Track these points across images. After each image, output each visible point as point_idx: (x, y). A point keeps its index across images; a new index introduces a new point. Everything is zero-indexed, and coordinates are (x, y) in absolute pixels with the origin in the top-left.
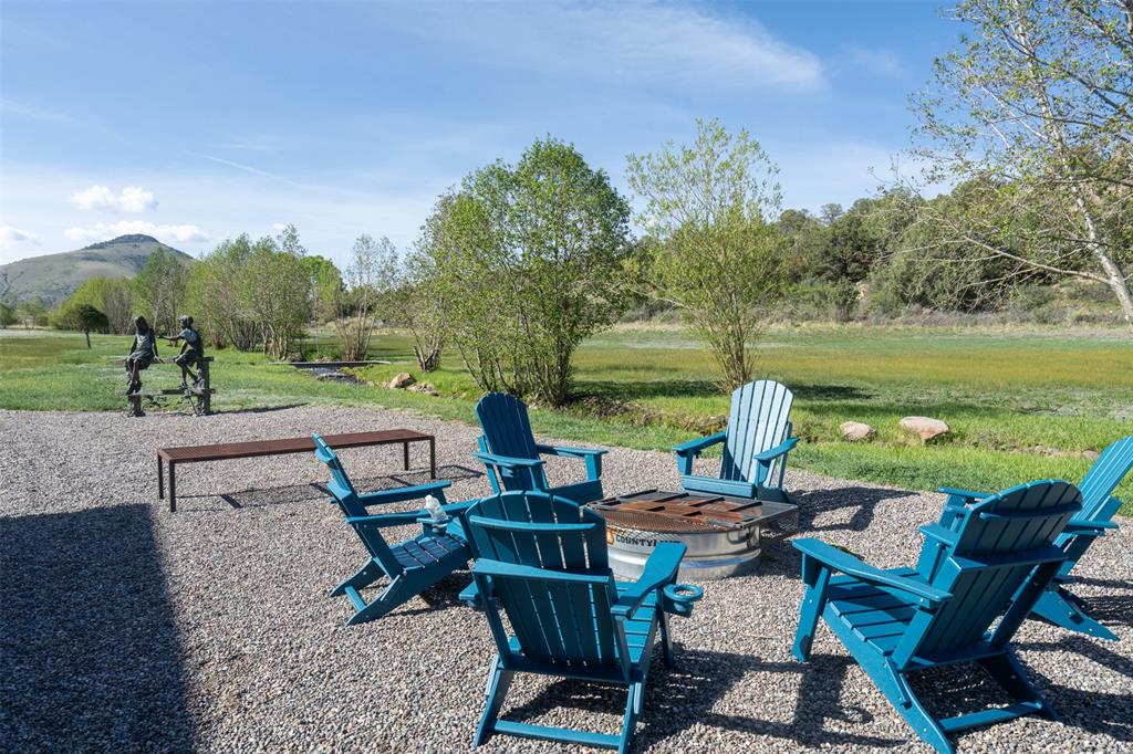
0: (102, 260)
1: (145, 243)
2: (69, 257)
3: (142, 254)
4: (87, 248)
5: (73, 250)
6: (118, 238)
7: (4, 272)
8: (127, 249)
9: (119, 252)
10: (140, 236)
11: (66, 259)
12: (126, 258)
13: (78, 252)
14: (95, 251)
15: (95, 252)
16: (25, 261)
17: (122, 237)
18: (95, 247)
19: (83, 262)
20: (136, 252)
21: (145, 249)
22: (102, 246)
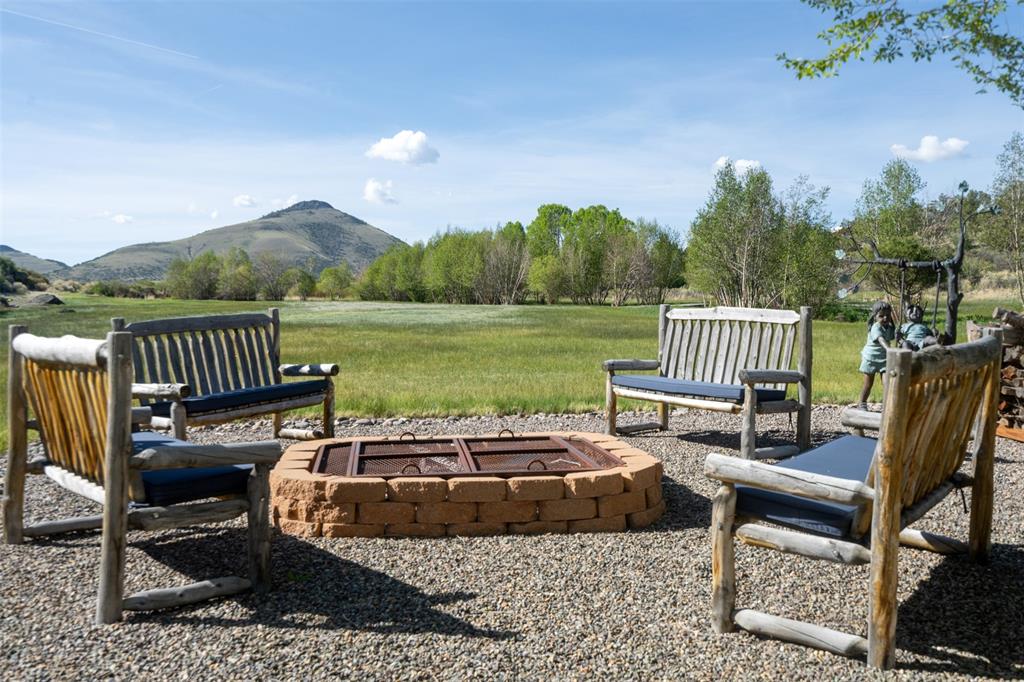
0: (279, 229)
1: (320, 209)
2: (247, 228)
3: (316, 221)
4: (264, 217)
5: (250, 220)
6: (294, 206)
7: (188, 245)
8: (302, 217)
9: (294, 220)
10: (315, 202)
11: (245, 229)
12: (301, 226)
13: (255, 222)
14: (273, 220)
15: (272, 222)
16: (207, 233)
17: (298, 205)
18: (272, 215)
19: (261, 231)
20: (311, 219)
21: (319, 216)
22: (277, 215)
